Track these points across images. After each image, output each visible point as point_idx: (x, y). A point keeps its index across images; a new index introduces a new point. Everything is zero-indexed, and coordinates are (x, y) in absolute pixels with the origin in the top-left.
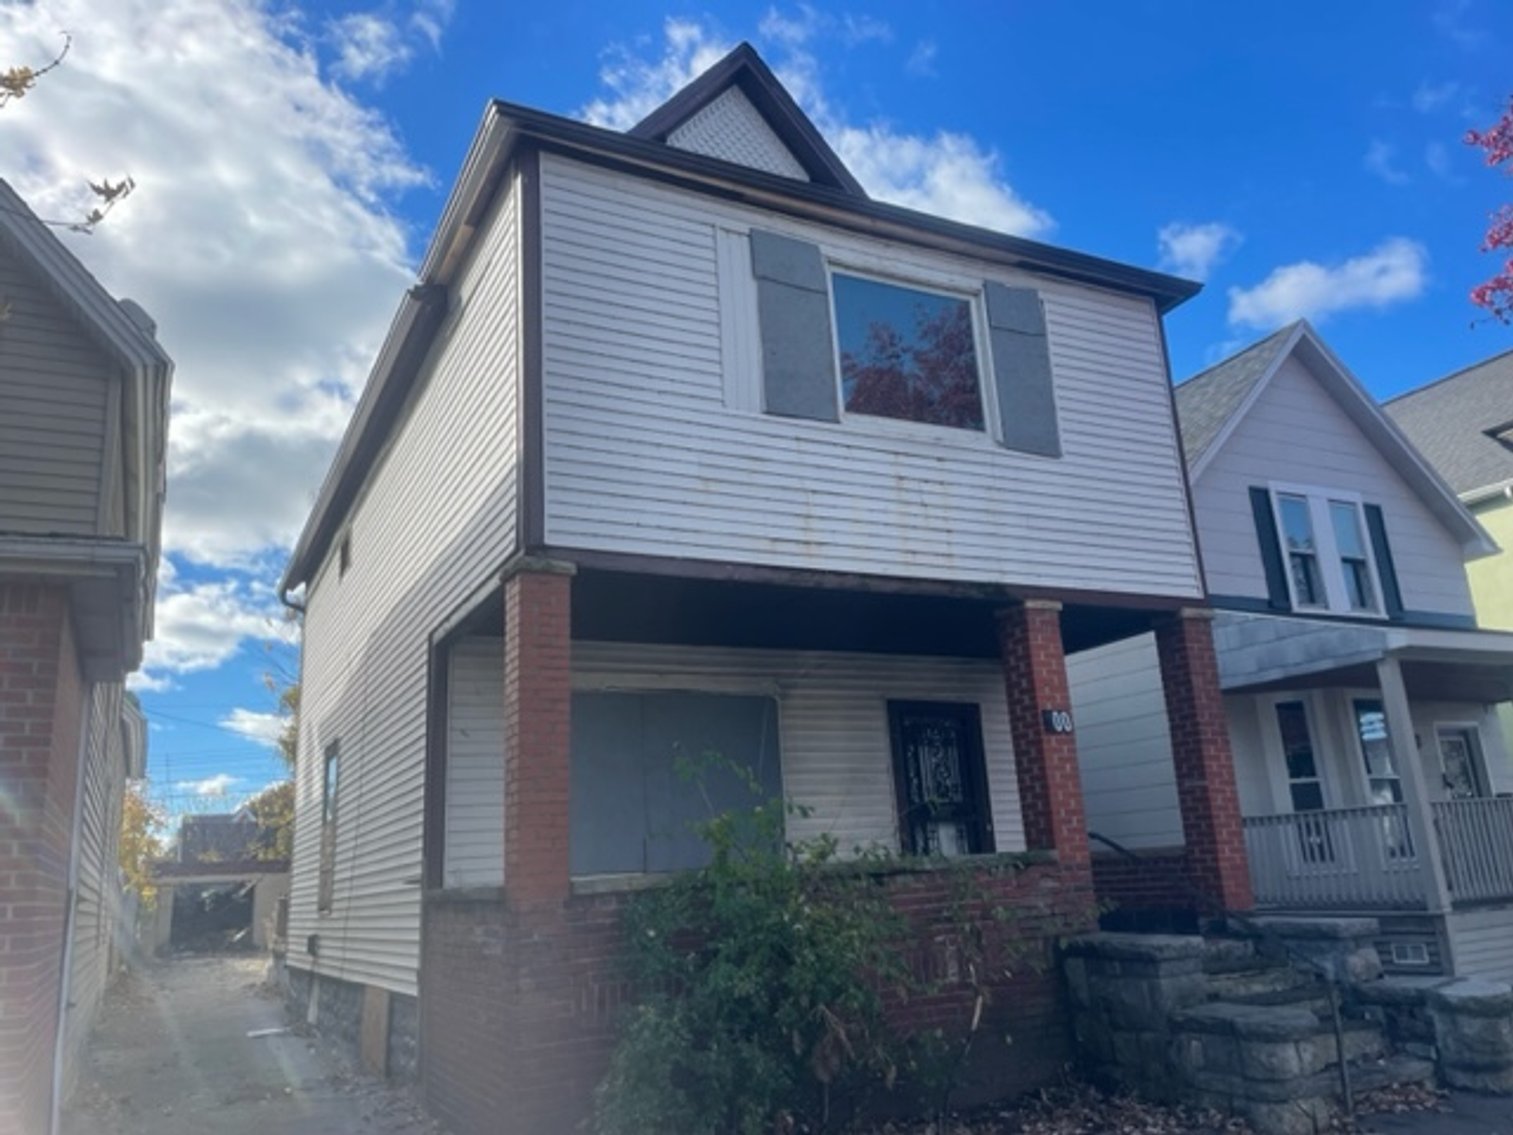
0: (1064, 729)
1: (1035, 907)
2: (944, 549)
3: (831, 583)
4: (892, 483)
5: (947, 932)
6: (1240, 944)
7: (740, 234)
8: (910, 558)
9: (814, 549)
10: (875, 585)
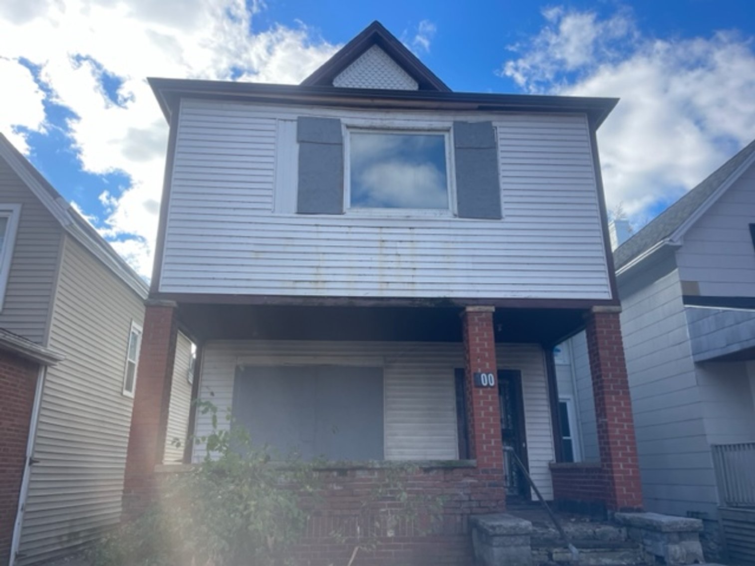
0: (488, 384)
1: (457, 495)
2: (410, 280)
3: (329, 303)
4: (378, 244)
5: (390, 506)
6: (616, 530)
7: (292, 121)
8: (384, 286)
9: (320, 285)
10: (358, 303)
